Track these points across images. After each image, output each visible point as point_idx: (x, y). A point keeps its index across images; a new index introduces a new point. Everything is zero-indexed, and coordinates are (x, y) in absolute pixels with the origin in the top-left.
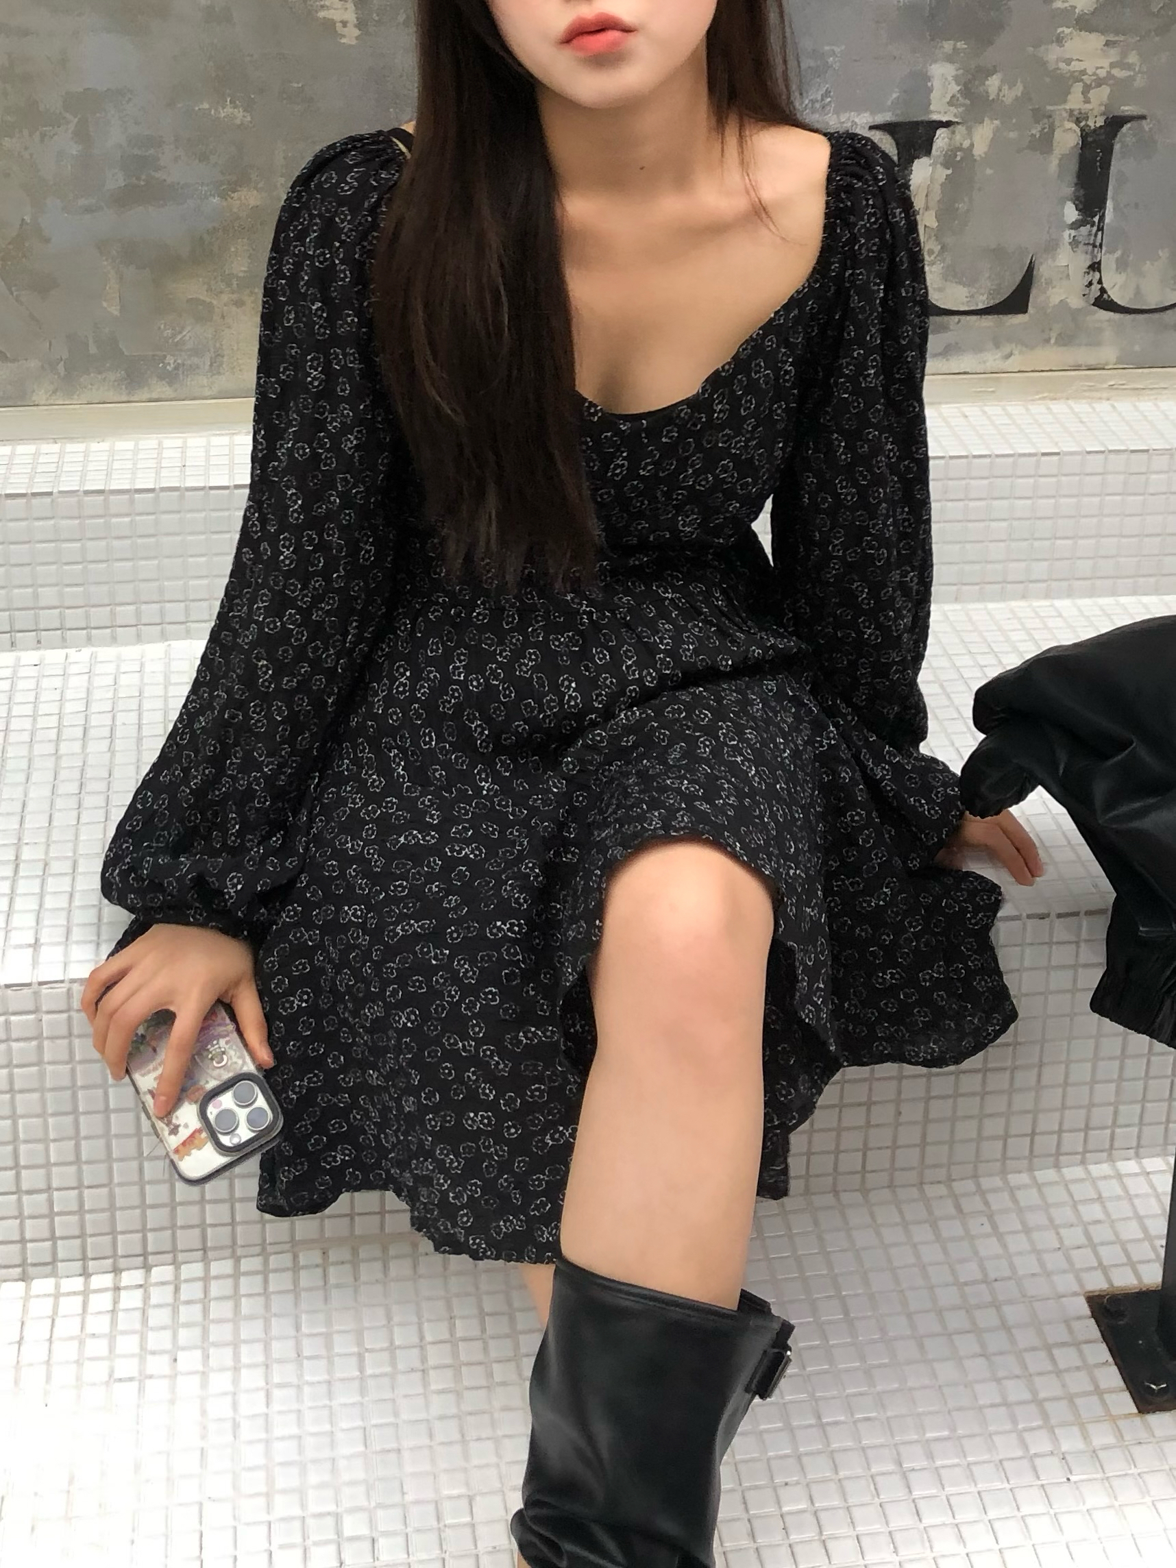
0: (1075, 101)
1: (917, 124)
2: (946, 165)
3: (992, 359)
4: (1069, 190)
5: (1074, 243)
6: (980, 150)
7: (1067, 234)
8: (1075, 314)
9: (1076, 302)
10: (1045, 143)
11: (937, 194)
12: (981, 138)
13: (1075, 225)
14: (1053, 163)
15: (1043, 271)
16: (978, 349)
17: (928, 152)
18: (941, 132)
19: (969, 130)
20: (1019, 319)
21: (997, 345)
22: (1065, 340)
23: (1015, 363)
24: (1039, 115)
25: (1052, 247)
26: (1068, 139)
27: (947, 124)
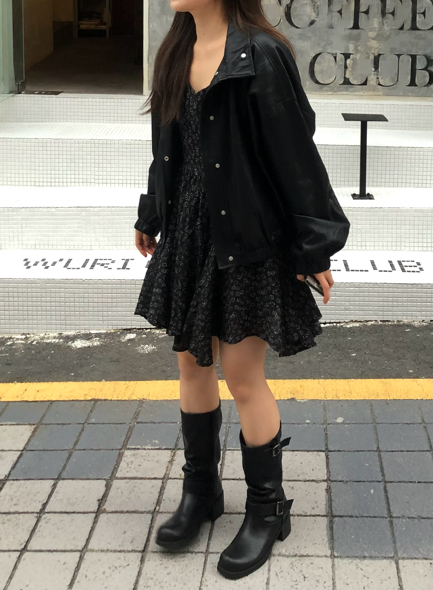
0: (373, 51)
1: (347, 54)
2: (352, 60)
3: (361, 93)
4: (373, 65)
5: (374, 74)
6: (358, 58)
7: (373, 73)
8: (375, 86)
9: (375, 84)
10: (368, 57)
11: (351, 65)
12: (358, 56)
13: (374, 71)
14: (370, 61)
15: (369, 79)
16: (359, 91)
17: (349, 58)
18: (351, 55)
19: (356, 55)
20: (365, 86)
21: (362, 91)
22: (373, 90)
23: (365, 94)
24: (367, 53)
25: (370, 75)
26: (372, 57)
27: (352, 54)
